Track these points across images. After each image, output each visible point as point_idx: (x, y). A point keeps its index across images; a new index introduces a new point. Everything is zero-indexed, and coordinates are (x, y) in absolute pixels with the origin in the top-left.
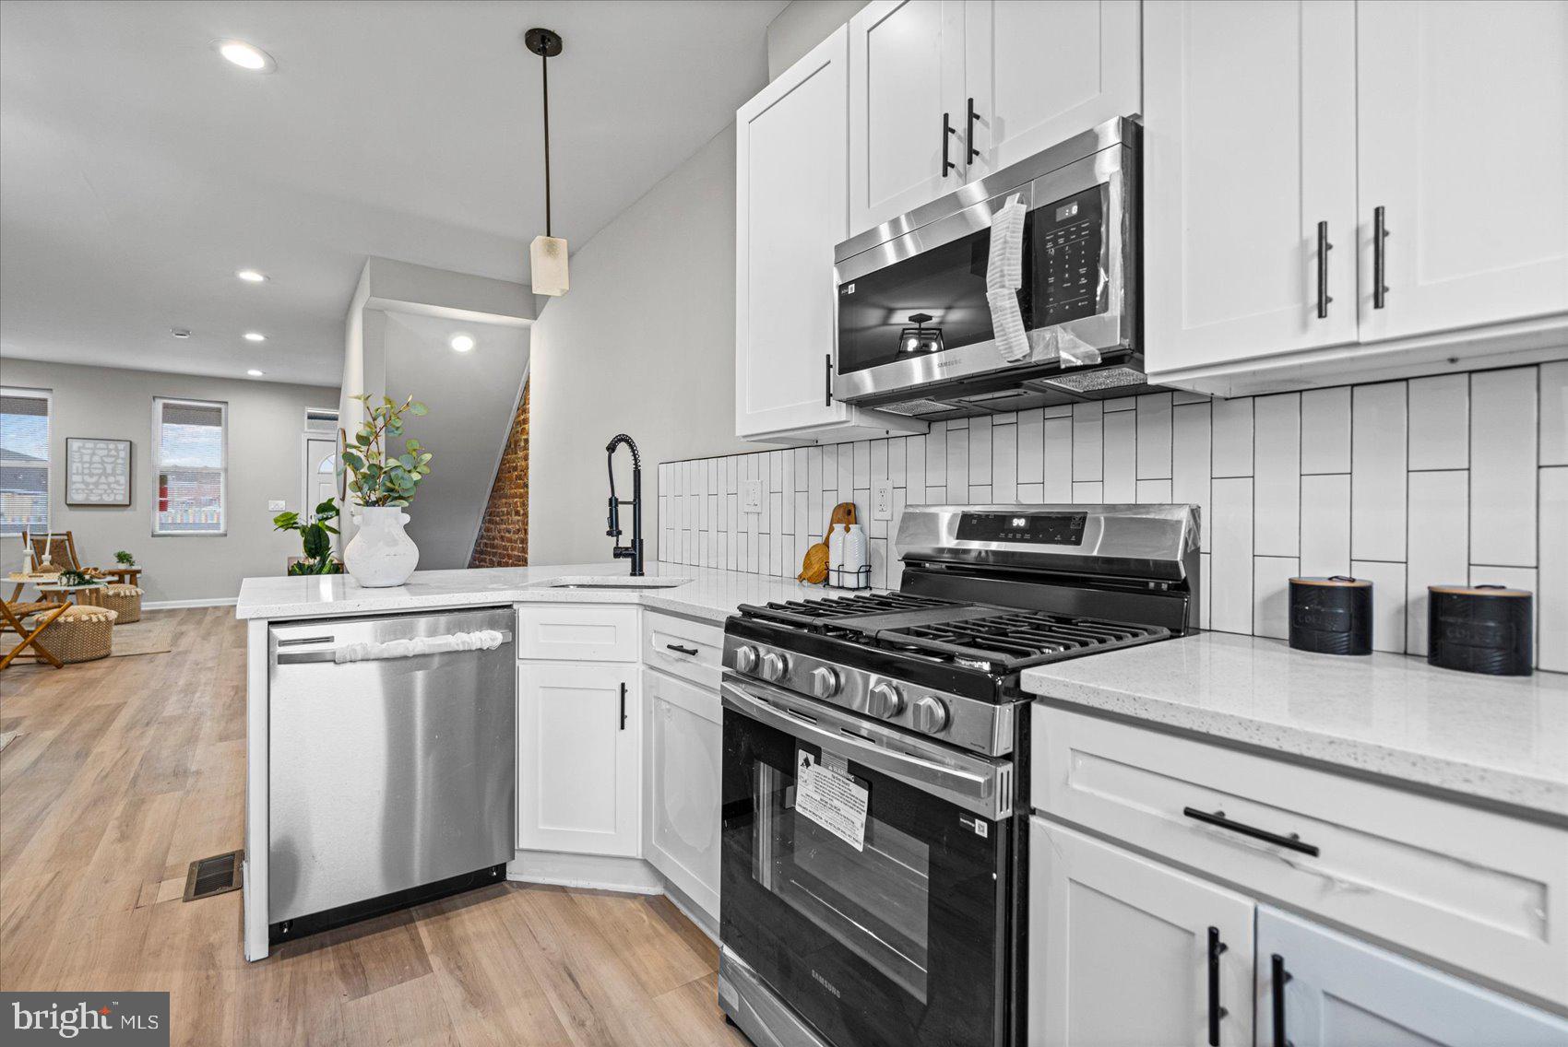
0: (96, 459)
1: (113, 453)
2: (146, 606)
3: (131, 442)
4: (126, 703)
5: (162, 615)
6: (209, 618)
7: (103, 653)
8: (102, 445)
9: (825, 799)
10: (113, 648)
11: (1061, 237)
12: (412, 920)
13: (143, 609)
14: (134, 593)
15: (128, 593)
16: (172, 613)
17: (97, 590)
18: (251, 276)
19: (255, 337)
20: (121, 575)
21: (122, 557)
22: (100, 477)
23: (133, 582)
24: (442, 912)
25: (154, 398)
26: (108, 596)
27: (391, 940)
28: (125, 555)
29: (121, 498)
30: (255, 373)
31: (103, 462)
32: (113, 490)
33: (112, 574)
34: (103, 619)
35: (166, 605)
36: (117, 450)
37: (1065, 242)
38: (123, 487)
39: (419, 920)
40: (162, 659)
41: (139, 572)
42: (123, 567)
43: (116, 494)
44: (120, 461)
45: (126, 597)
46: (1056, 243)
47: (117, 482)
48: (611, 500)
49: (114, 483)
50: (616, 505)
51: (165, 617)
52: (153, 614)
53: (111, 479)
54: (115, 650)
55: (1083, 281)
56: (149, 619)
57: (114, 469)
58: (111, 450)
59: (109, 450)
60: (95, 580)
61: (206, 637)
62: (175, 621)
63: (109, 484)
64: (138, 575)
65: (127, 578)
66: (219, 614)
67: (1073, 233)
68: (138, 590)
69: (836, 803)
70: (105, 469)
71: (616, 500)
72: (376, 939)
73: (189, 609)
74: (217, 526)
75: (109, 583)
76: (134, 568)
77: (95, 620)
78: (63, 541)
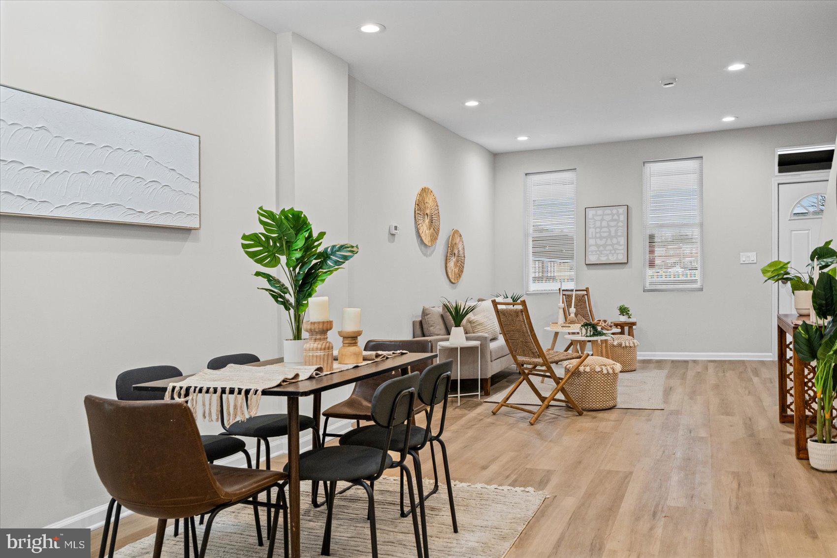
0: (604, 224)
1: (616, 217)
2: (641, 355)
3: (627, 206)
4: (631, 473)
5: (652, 365)
6: (691, 374)
7: (611, 404)
8: (608, 211)
10: (619, 400)
13: (638, 358)
14: (632, 345)
15: (627, 345)
16: (660, 364)
17: (606, 341)
19: (736, 68)
20: (621, 325)
21: (623, 311)
22: (607, 240)
23: (631, 333)
25: (644, 163)
26: (614, 346)
28: (625, 309)
29: (622, 258)
30: (728, 120)
31: (608, 226)
32: (616, 250)
33: (616, 325)
34: (611, 371)
35: (654, 356)
36: (618, 215)
38: (623, 247)
40: (658, 418)
41: (634, 324)
42: (623, 319)
43: (618, 254)
44: (620, 224)
45: (626, 347)
47: (618, 243)
49: (616, 244)
51: (655, 368)
52: (646, 363)
53: (615, 241)
54: (621, 402)
56: (643, 368)
57: (616, 231)
58: (614, 215)
59: (613, 215)
60: (605, 332)
61: (693, 395)
62: (664, 373)
63: (612, 245)
64: (634, 327)
65: (626, 329)
66: (699, 368)
68: (635, 341)
70: (610, 232)
73: (673, 361)
75: (613, 334)
76: (631, 320)
77: (605, 372)
78: (583, 296)
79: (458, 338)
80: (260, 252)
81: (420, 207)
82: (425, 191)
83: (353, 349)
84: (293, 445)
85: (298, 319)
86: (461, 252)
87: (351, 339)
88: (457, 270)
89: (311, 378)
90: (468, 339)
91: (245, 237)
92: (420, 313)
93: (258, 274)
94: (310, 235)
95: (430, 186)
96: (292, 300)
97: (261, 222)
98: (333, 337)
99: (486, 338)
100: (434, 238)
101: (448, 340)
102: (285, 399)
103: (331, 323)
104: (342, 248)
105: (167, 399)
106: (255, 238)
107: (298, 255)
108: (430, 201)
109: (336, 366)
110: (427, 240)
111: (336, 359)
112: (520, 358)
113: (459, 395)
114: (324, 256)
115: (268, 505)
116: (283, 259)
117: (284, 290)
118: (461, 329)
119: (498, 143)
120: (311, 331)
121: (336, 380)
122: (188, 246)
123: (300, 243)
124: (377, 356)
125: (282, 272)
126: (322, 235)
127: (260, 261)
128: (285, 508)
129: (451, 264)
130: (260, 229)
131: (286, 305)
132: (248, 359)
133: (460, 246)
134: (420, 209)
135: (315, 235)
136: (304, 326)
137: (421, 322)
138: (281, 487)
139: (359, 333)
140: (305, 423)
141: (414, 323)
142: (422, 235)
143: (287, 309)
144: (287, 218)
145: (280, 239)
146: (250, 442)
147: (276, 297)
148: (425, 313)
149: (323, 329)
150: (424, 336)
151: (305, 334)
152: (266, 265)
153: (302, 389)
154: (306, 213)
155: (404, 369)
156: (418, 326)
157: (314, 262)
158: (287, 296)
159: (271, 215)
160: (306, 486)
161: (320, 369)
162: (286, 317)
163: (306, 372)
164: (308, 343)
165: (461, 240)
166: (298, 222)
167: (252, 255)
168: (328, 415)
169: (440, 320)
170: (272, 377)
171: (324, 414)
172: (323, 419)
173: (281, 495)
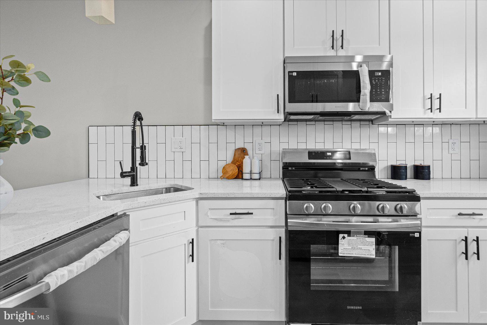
9: (353, 247)
11: (377, 80)
37: (378, 81)
46: (375, 81)
55: (383, 93)
67: (380, 80)
69: (359, 246)
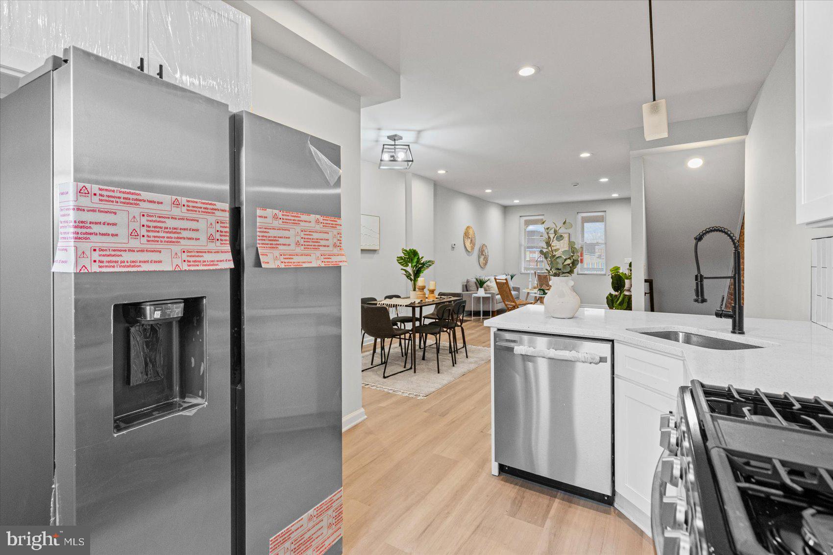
3: (569, 234)
12: (555, 497)
18: (585, 155)
19: (604, 180)
24: (570, 502)
25: (577, 213)
27: (540, 500)
30: (615, 195)
39: (558, 499)
48: (696, 276)
50: (701, 281)
71: (701, 276)
72: (536, 495)
74: (602, 269)
78: (547, 275)
79: (481, 293)
80: (402, 262)
81: (466, 235)
82: (468, 227)
83: (432, 295)
84: (414, 325)
85: (415, 285)
86: (487, 254)
87: (432, 292)
88: (484, 262)
89: (419, 303)
90: (485, 293)
91: (398, 257)
92: (466, 281)
93: (402, 269)
94: (419, 258)
95: (471, 225)
96: (413, 278)
97: (403, 253)
98: (426, 290)
99: (494, 293)
100: (473, 248)
101: (477, 293)
102: (411, 308)
103: (425, 286)
104: (429, 261)
105: (378, 305)
106: (401, 258)
107: (415, 264)
108: (471, 232)
109: (427, 300)
110: (469, 249)
111: (427, 298)
112: (507, 303)
113: (482, 317)
114: (423, 264)
115: (405, 339)
116: (410, 265)
117: (410, 275)
118: (483, 289)
119: (506, 202)
120: (419, 289)
121: (427, 304)
122: (376, 256)
123: (415, 260)
124: (441, 298)
125: (409, 269)
126: (422, 257)
127: (402, 265)
128: (411, 340)
129: (482, 259)
130: (403, 255)
131: (411, 280)
132: (398, 297)
133: (486, 251)
134: (466, 236)
135: (420, 258)
136: (417, 287)
137: (466, 285)
138: (410, 334)
139: (435, 290)
140: (417, 319)
141: (463, 285)
142: (467, 247)
143: (411, 281)
144: (411, 251)
145: (409, 258)
146: (399, 324)
147: (407, 277)
148: (468, 281)
149: (422, 288)
150: (467, 291)
151: (417, 289)
152: (404, 266)
153: (416, 305)
154: (417, 250)
155: (450, 302)
156: (465, 287)
157: (420, 266)
158: (411, 277)
159: (406, 251)
160: (417, 335)
161: (422, 301)
162: (410, 283)
163: (417, 301)
164: (418, 293)
165: (487, 248)
166: (415, 253)
167: (400, 263)
168: (425, 317)
169: (475, 285)
170: (408, 302)
171: (423, 317)
172: (423, 319)
173: (410, 337)
